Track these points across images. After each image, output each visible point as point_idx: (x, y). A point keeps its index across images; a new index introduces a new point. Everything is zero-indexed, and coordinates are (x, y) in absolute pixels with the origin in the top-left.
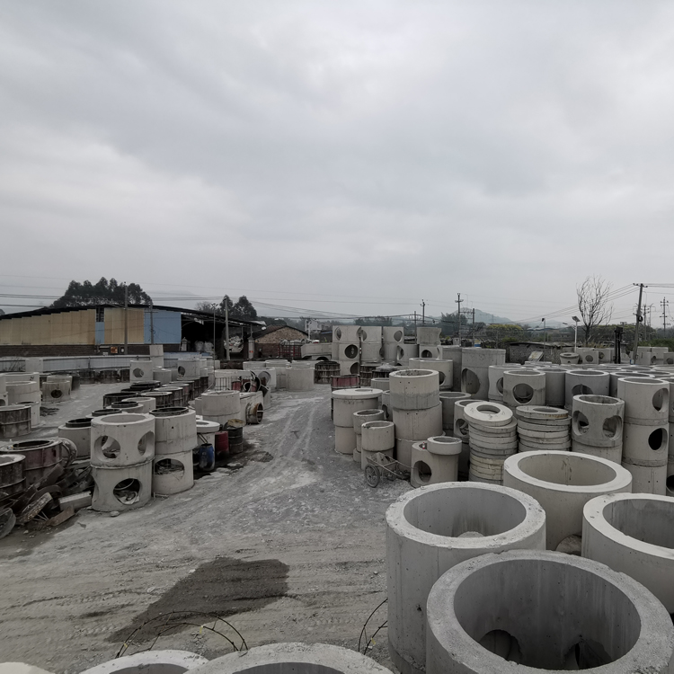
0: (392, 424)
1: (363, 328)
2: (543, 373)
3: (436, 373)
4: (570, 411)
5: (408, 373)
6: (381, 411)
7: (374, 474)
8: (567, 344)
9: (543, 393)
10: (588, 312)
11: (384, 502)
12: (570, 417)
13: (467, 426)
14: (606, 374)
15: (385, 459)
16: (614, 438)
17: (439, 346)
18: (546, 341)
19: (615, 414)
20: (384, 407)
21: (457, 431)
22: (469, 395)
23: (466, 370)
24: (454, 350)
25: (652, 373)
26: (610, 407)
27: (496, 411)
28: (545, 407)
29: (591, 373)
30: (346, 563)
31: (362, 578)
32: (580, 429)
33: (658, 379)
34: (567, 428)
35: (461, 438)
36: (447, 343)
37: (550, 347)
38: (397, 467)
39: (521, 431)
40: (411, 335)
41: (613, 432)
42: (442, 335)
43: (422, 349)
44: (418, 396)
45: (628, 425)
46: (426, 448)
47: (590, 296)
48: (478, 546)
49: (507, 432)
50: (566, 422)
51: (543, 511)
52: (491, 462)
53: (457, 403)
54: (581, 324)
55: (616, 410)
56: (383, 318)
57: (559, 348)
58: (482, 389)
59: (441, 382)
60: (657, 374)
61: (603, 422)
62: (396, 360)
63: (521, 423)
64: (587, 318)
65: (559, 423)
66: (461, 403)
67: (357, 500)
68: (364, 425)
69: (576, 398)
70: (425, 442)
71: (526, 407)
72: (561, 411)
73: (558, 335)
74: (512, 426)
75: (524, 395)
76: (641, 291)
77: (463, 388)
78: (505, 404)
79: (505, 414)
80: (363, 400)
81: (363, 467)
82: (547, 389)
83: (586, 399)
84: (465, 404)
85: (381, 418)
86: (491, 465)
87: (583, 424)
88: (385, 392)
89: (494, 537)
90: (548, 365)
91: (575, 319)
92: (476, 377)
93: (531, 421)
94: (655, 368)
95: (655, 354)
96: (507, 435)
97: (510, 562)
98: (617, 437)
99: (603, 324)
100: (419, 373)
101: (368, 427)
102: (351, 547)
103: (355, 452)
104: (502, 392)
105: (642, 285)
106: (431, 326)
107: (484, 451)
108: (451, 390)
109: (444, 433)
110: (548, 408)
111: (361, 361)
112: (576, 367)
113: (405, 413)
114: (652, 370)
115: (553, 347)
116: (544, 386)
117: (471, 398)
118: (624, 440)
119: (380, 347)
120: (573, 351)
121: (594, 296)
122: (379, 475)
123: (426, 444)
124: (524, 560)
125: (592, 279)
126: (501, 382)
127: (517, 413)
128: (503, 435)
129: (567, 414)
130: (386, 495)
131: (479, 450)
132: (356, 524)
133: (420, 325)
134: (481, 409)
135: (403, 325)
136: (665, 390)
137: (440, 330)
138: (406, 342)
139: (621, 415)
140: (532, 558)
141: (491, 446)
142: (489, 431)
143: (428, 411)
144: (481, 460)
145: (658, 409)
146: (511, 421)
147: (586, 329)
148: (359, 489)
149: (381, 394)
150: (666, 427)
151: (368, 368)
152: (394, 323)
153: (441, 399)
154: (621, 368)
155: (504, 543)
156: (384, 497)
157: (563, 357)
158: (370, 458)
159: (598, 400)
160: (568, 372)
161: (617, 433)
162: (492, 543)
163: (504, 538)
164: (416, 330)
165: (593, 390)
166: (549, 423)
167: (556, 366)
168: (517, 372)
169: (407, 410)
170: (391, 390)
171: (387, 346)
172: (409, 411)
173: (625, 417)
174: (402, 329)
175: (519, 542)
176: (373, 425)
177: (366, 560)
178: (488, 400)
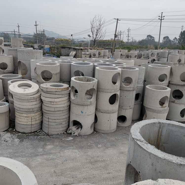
2: (58, 64)
9: (58, 75)
12: (70, 89)
16: (91, 100)
19: (92, 87)
22: (20, 76)
23: (20, 62)
26: (90, 84)
27: (30, 86)
32: (75, 95)
33: (117, 67)
34: (68, 95)
39: (42, 98)
50: (67, 92)
52: (25, 115)
53: (9, 82)
55: (92, 86)
61: (85, 92)
63: (43, 93)
65: (63, 93)
66: (11, 82)
69: (73, 78)
71: (47, 84)
72: (66, 86)
74: (38, 95)
75: (47, 77)
77: (20, 71)
79: (35, 87)
82: (61, 73)
83: (79, 80)
84: (13, 82)
86: (26, 117)
93: (47, 92)
96: (34, 100)
98: (93, 99)
107: (21, 110)
108: (13, 72)
114: (116, 62)
116: (59, 71)
117: (22, 78)
118: (97, 100)
127: (41, 88)
128: (32, 101)
129: (68, 87)
136: (119, 73)
142: (23, 99)
144: (20, 114)
145: (114, 83)
146: (38, 91)
150: (118, 93)
160: (73, 63)
161: (93, 97)
165: (84, 73)
166: (57, 93)
173: (98, 88)
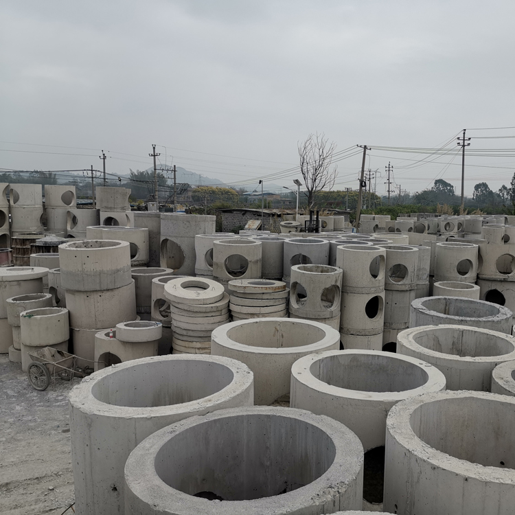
0: (64, 311)
1: (13, 186)
2: (259, 242)
3: (125, 244)
4: (288, 283)
5: (86, 245)
6: (48, 296)
7: (42, 374)
8: (289, 212)
9: (259, 264)
10: (310, 176)
11: (58, 406)
12: (288, 290)
13: (169, 307)
14: (326, 241)
15: (58, 355)
16: (332, 309)
17: (129, 212)
18: (265, 207)
19: (333, 283)
20: (53, 290)
21: (155, 314)
22: (170, 271)
23: (166, 241)
24: (150, 216)
25: (372, 240)
26: (329, 277)
27: (204, 287)
28: (261, 280)
29: (310, 241)
30: (7, 484)
31: (31, 498)
32: (298, 301)
33: (376, 246)
34: (284, 301)
35: (161, 321)
36: (139, 209)
37: (269, 215)
38: (74, 364)
39: (233, 307)
40: (87, 198)
41: (332, 302)
42: (132, 198)
43: (103, 216)
44: (101, 273)
45: (345, 294)
46: (114, 336)
47: (313, 156)
48: (180, 411)
49: (218, 310)
50: (283, 294)
51: (252, 373)
52: (198, 345)
53: (155, 280)
54: (303, 189)
55: (334, 279)
56: (41, 173)
57: (279, 216)
58: (187, 263)
59: (133, 256)
60: (377, 241)
61: (321, 291)
62: (66, 230)
63: (233, 299)
64: (310, 182)
65: (277, 296)
66: (159, 280)
67: (18, 408)
68: (24, 313)
69: (295, 268)
70: (113, 329)
71: (240, 281)
72: (278, 284)
73: (278, 202)
74: (225, 302)
75: (237, 267)
76: (364, 154)
77: (163, 262)
78: (216, 279)
79: (215, 289)
80: (19, 282)
81: (25, 366)
82: (264, 261)
83: (305, 269)
84: (165, 281)
85: (48, 303)
86: (199, 349)
87: (301, 296)
88: (52, 271)
89: (198, 401)
90: (266, 234)
91: (297, 182)
92: (179, 248)
93: (245, 295)
94: (375, 236)
95: (377, 222)
96: (218, 313)
97: (215, 421)
98: (335, 307)
99: (326, 189)
100: (101, 245)
101: (30, 316)
102: (14, 464)
103: (11, 349)
104: (211, 265)
105: (365, 147)
106: (115, 185)
107: (191, 333)
108: (147, 265)
109: (139, 318)
110: (264, 280)
111: (11, 232)
112: (295, 236)
113: (83, 296)
114: (371, 238)
115: (273, 215)
116: (260, 256)
117: (173, 274)
118: (342, 310)
119: (40, 212)
120: (294, 219)
121: (317, 157)
122: (50, 374)
123: (114, 333)
124: (230, 417)
125: (314, 138)
126: (210, 254)
127: (229, 288)
128: (213, 314)
129: (285, 287)
130: (60, 398)
131: (185, 333)
132: (20, 436)
133: (100, 185)
134: (186, 286)
135: (74, 183)
136: (381, 257)
137: (129, 191)
138: (79, 206)
139: (339, 284)
140: (238, 414)
141: (198, 328)
142: (196, 310)
143: (116, 292)
144: (186, 344)
145: (375, 276)
146: (223, 297)
147: (308, 194)
148: (20, 395)
149: (46, 274)
150: (383, 295)
151: (24, 241)
152: (59, 181)
153: (133, 277)
154: (341, 236)
155: (209, 404)
156: (57, 401)
157: (282, 226)
158: (35, 354)
159: (317, 269)
160: (287, 240)
161: (335, 304)
162: (197, 407)
163: (210, 401)
164: (93, 190)
165: (312, 260)
166: (265, 296)
167: (274, 235)
168: (230, 242)
169: (86, 292)
170: (62, 267)
171: (50, 210)
172: (87, 293)
173: (343, 286)
174: (73, 189)
175: (225, 402)
176: (38, 313)
177: (37, 475)
178: (194, 275)
